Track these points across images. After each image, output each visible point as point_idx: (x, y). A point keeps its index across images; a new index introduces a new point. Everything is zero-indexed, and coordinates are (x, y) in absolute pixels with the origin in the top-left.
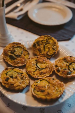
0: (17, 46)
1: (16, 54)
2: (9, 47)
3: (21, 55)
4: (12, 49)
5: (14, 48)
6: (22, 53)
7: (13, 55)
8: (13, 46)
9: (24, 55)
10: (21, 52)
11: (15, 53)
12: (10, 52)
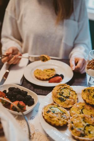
0: (63, 88)
1: (65, 96)
2: (57, 90)
3: (69, 96)
4: (59, 91)
5: (61, 90)
6: (70, 94)
7: (62, 97)
8: (60, 88)
9: (72, 96)
10: (68, 93)
11: (63, 95)
12: (58, 94)
